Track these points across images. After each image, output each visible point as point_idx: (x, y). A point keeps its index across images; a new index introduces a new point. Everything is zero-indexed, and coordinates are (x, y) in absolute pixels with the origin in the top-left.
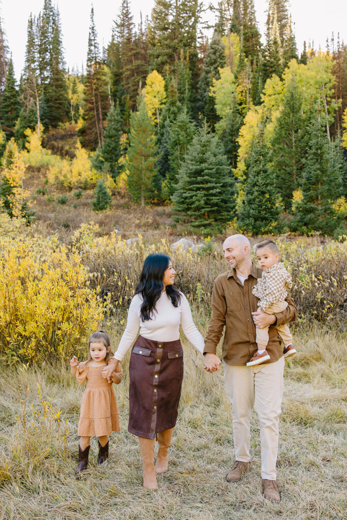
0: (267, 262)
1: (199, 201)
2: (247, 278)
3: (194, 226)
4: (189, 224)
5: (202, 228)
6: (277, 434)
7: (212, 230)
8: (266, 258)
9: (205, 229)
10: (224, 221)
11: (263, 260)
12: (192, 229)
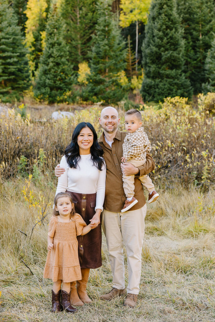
0: (133, 127)
2: (113, 141)
6: (139, 261)
7: (11, 97)
8: (133, 123)
9: (4, 96)
10: (23, 89)
11: (130, 124)
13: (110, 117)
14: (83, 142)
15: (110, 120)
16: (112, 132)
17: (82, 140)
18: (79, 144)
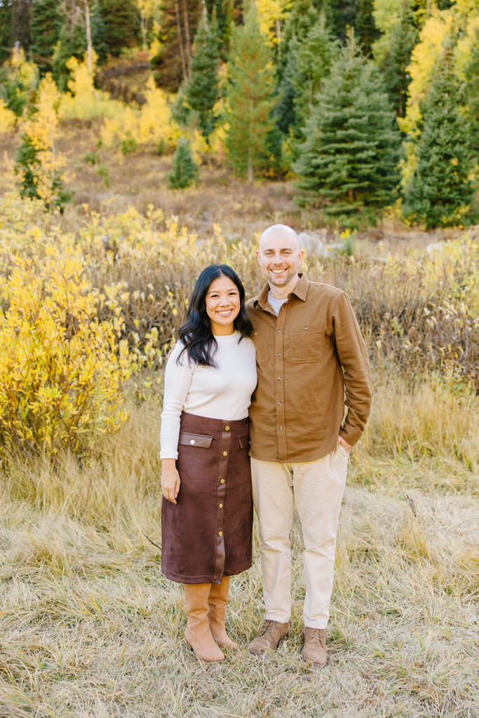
1: (338, 171)
3: (329, 214)
4: (322, 210)
5: (343, 217)
7: (360, 219)
10: (380, 204)
12: (326, 219)
13: (277, 253)
14: (219, 309)
15: (278, 259)
16: (284, 285)
17: (218, 306)
18: (211, 314)
